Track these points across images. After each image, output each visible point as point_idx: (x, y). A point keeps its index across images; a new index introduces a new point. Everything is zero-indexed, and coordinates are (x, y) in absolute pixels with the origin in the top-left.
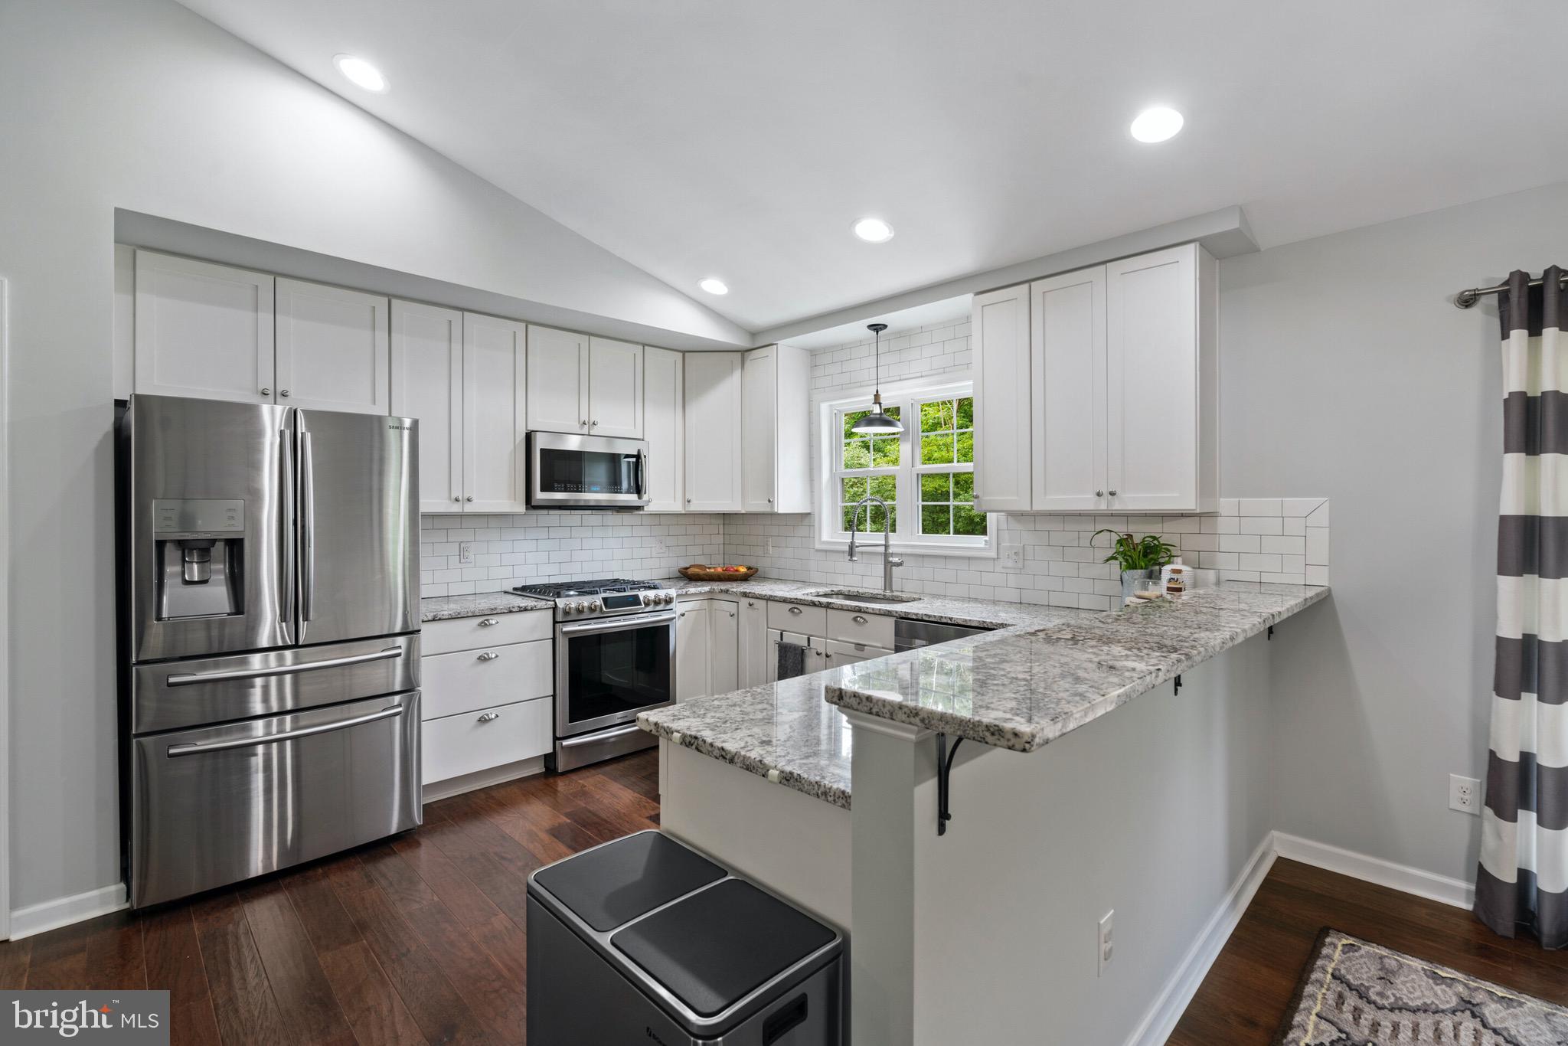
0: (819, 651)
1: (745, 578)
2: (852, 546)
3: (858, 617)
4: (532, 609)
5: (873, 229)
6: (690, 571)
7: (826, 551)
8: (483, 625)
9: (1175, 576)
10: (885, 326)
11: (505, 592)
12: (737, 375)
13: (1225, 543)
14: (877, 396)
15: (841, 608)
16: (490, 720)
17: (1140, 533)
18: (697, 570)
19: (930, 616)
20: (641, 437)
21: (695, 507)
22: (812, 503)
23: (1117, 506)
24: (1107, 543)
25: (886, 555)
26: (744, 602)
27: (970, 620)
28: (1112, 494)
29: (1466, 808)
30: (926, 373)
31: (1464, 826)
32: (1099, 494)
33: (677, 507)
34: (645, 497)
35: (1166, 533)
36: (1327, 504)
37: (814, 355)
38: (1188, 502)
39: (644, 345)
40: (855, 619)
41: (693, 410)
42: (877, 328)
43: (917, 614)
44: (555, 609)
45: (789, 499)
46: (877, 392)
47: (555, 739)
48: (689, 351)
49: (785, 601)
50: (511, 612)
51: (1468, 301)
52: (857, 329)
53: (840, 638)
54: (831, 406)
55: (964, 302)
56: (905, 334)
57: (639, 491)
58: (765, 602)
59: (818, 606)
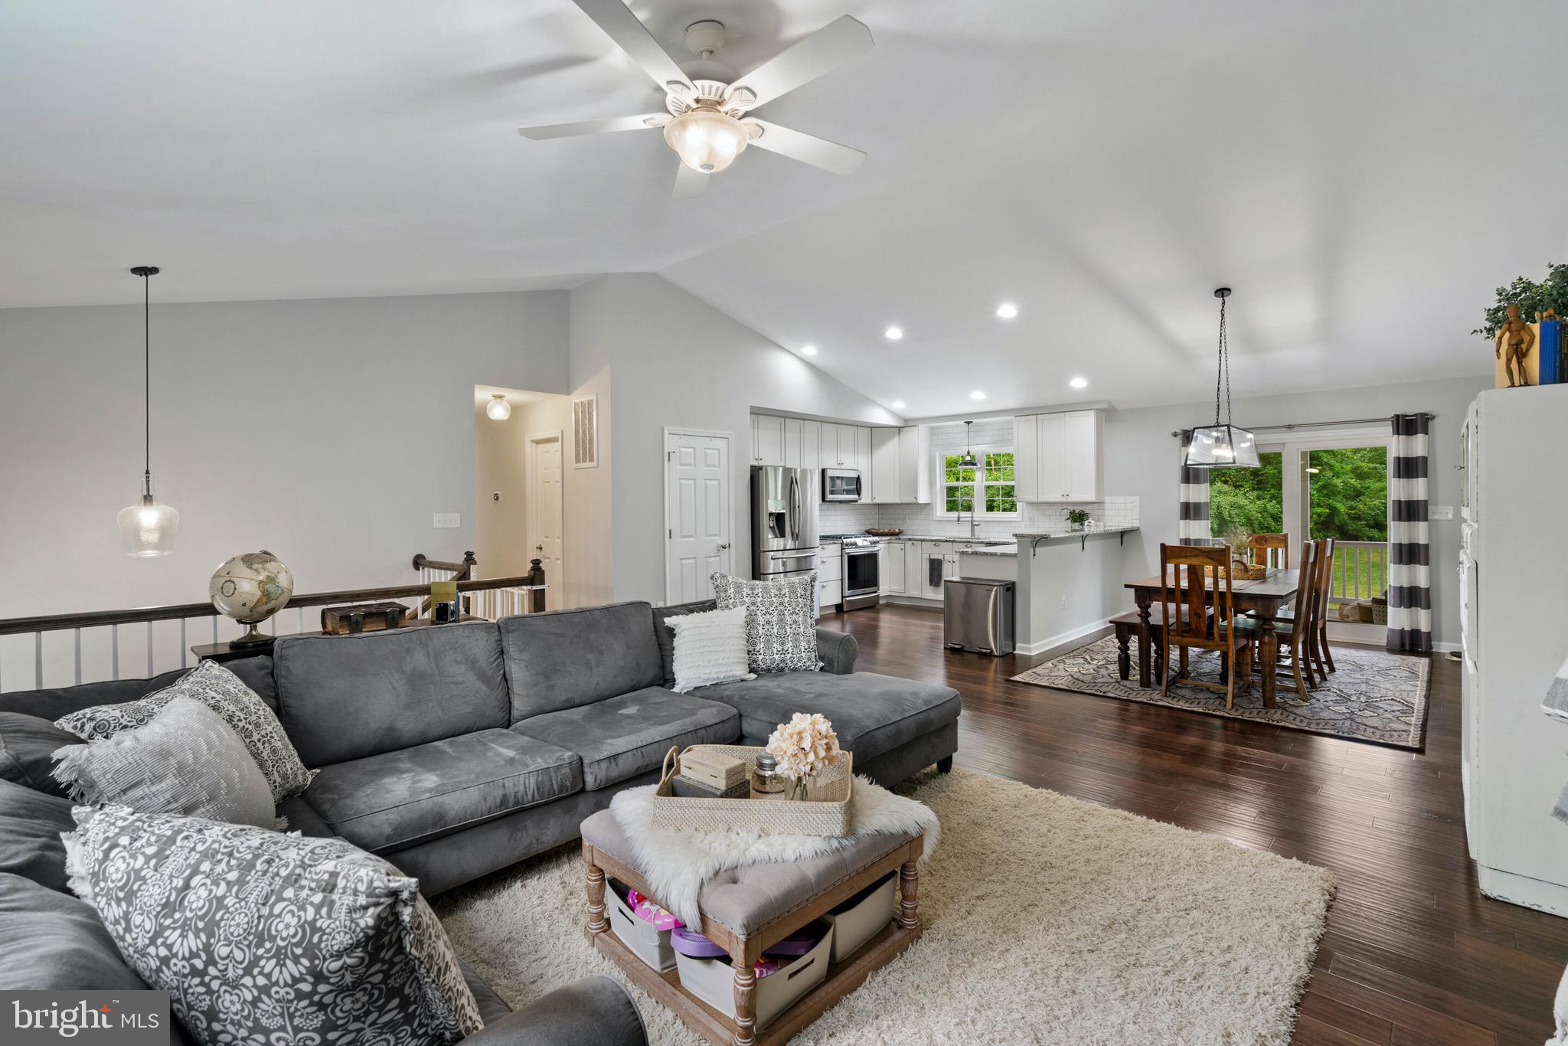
0: (949, 560)
1: (898, 534)
2: (959, 518)
3: (967, 545)
4: (836, 543)
5: (977, 393)
7: (940, 520)
10: (974, 422)
12: (897, 438)
13: (1108, 513)
15: (960, 542)
16: (826, 587)
17: (1078, 509)
18: (875, 531)
20: (858, 469)
21: (878, 501)
22: (932, 498)
23: (1070, 499)
24: (1066, 513)
25: (972, 521)
26: (910, 543)
28: (1067, 495)
30: (991, 442)
32: (1063, 496)
33: (869, 501)
34: (861, 496)
35: (1087, 509)
36: (1138, 499)
37: (932, 429)
38: (1093, 499)
39: (858, 426)
41: (876, 455)
43: (995, 542)
44: (842, 543)
45: (923, 499)
46: (968, 450)
47: (843, 597)
48: (873, 428)
49: (932, 541)
50: (830, 544)
51: (1175, 435)
52: (958, 423)
54: (940, 455)
55: (1010, 418)
56: (978, 424)
57: (859, 494)
58: (920, 542)
59: (948, 542)
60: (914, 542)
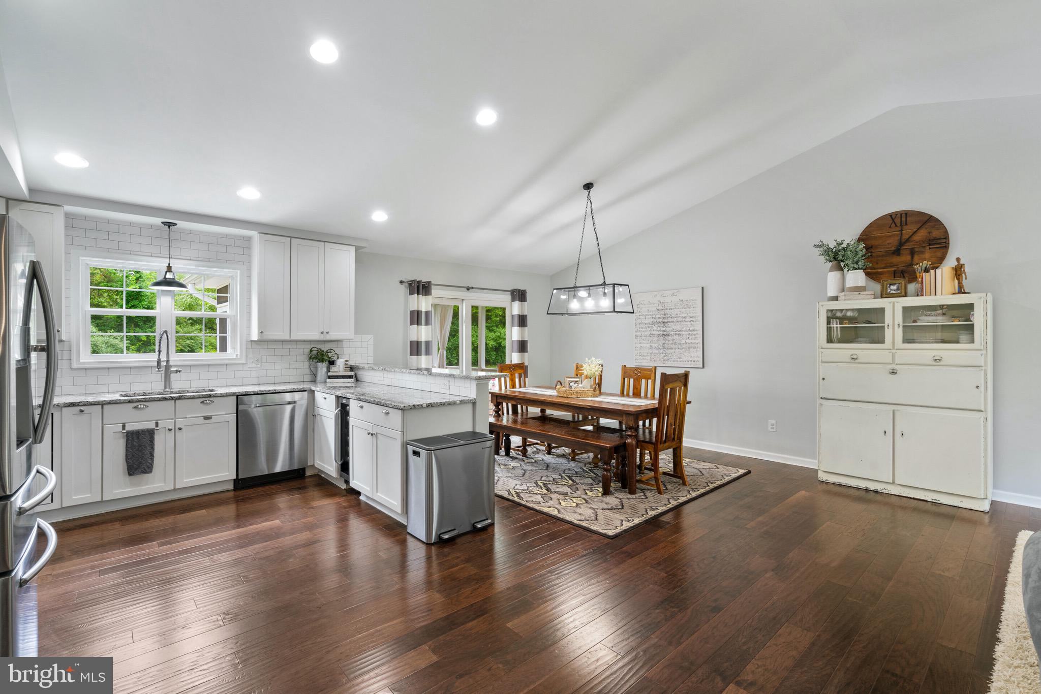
0: (170, 428)
3: (204, 401)
10: (176, 224)
14: (168, 267)
15: (191, 398)
19: (262, 391)
23: (328, 337)
25: (167, 367)
28: (328, 333)
32: (322, 333)
36: (373, 338)
37: (70, 218)
40: (202, 402)
42: (169, 225)
43: (254, 392)
46: (169, 264)
51: (401, 282)
53: (188, 416)
58: (100, 407)
59: (169, 399)
60: (82, 408)
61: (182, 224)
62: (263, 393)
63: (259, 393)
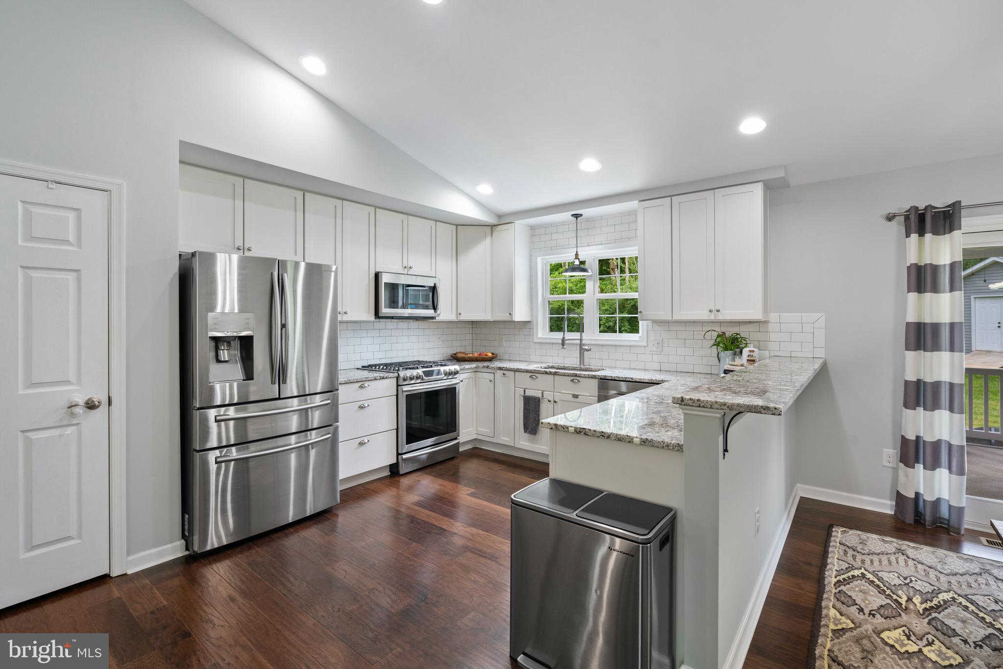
0: (550, 400)
1: (490, 360)
2: (563, 340)
3: (574, 379)
4: (386, 378)
5: (590, 165)
6: (459, 355)
7: (541, 343)
8: (361, 387)
9: (751, 354)
10: (581, 215)
11: (358, 369)
12: (488, 240)
13: (773, 337)
14: (577, 255)
15: (564, 375)
16: (365, 443)
17: (730, 331)
18: (462, 355)
19: (619, 378)
20: (434, 276)
21: (462, 318)
22: (532, 315)
23: (720, 317)
24: (712, 337)
25: (581, 345)
26: (500, 373)
27: (643, 379)
28: (718, 311)
29: (890, 465)
30: (605, 242)
31: (889, 474)
32: (711, 311)
33: (453, 317)
34: (438, 312)
35: (743, 331)
36: (824, 317)
37: (533, 229)
38: (758, 315)
39: (436, 221)
40: (572, 380)
41: (462, 260)
42: (576, 216)
43: (611, 377)
44: (398, 378)
45: (520, 315)
46: (577, 252)
47: (398, 454)
48: (460, 225)
49: (527, 371)
50: (376, 379)
51: (892, 217)
52: (566, 216)
53: (562, 392)
54: (542, 259)
55: (633, 204)
56: (590, 220)
57: (435, 308)
58: (513, 372)
59: (549, 374)
60: (505, 372)
61: (586, 212)
62: (620, 379)
63: (616, 379)
